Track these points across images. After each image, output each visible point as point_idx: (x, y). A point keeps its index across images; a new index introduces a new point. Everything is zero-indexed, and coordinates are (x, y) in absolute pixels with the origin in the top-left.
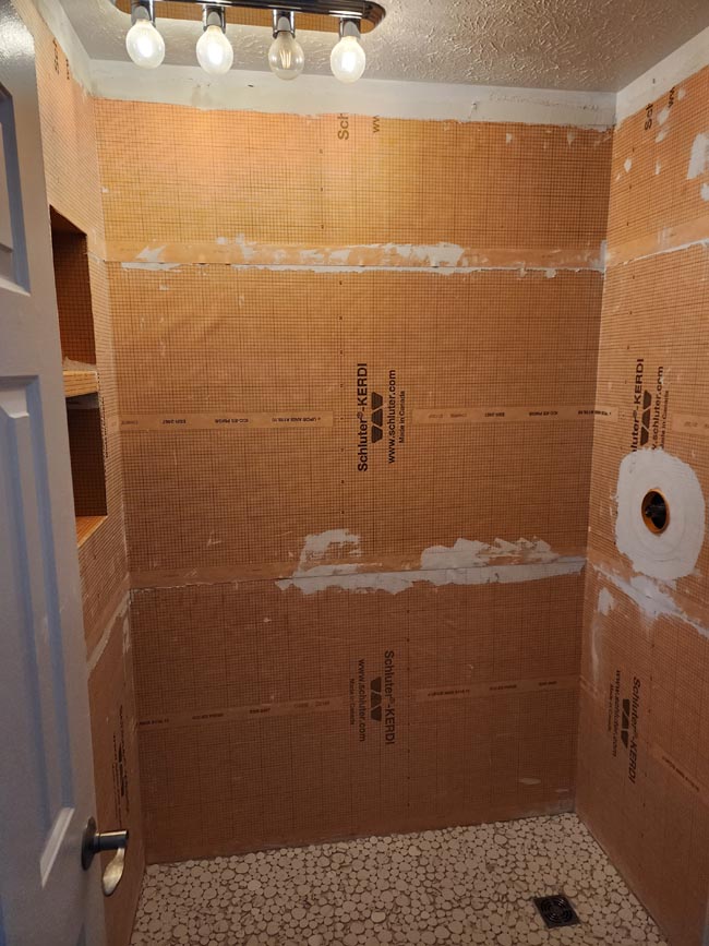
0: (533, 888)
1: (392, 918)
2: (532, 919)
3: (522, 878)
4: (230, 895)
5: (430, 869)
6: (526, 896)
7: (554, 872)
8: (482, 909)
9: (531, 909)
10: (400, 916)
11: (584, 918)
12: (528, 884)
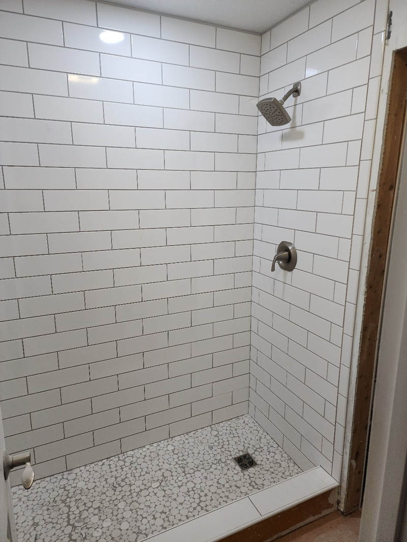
0: (233, 453)
1: (163, 484)
2: (235, 469)
3: (227, 449)
4: (66, 492)
5: (180, 455)
6: (230, 458)
7: (242, 444)
8: (209, 469)
9: (233, 464)
10: (167, 482)
11: (259, 463)
12: (230, 452)
